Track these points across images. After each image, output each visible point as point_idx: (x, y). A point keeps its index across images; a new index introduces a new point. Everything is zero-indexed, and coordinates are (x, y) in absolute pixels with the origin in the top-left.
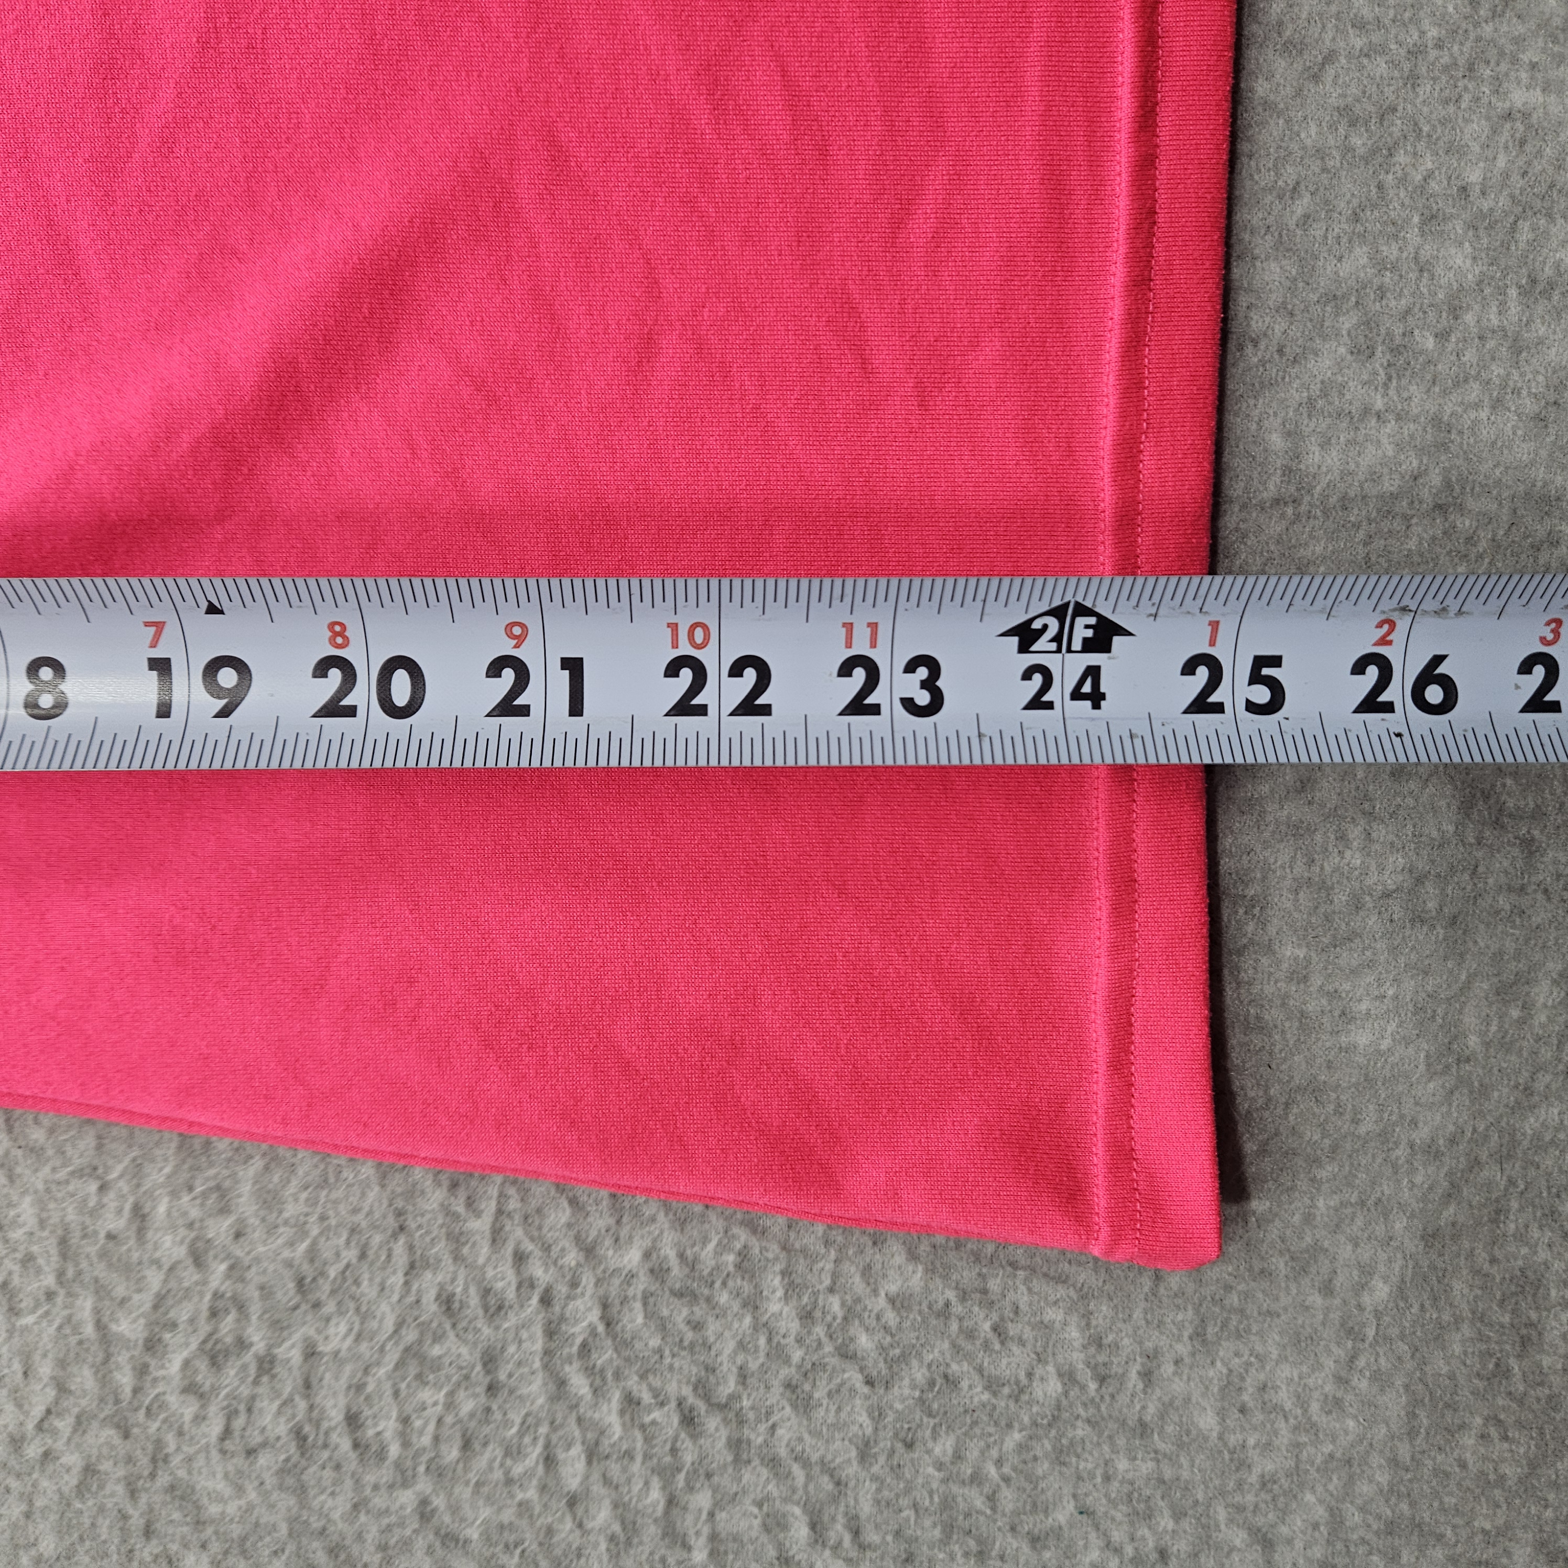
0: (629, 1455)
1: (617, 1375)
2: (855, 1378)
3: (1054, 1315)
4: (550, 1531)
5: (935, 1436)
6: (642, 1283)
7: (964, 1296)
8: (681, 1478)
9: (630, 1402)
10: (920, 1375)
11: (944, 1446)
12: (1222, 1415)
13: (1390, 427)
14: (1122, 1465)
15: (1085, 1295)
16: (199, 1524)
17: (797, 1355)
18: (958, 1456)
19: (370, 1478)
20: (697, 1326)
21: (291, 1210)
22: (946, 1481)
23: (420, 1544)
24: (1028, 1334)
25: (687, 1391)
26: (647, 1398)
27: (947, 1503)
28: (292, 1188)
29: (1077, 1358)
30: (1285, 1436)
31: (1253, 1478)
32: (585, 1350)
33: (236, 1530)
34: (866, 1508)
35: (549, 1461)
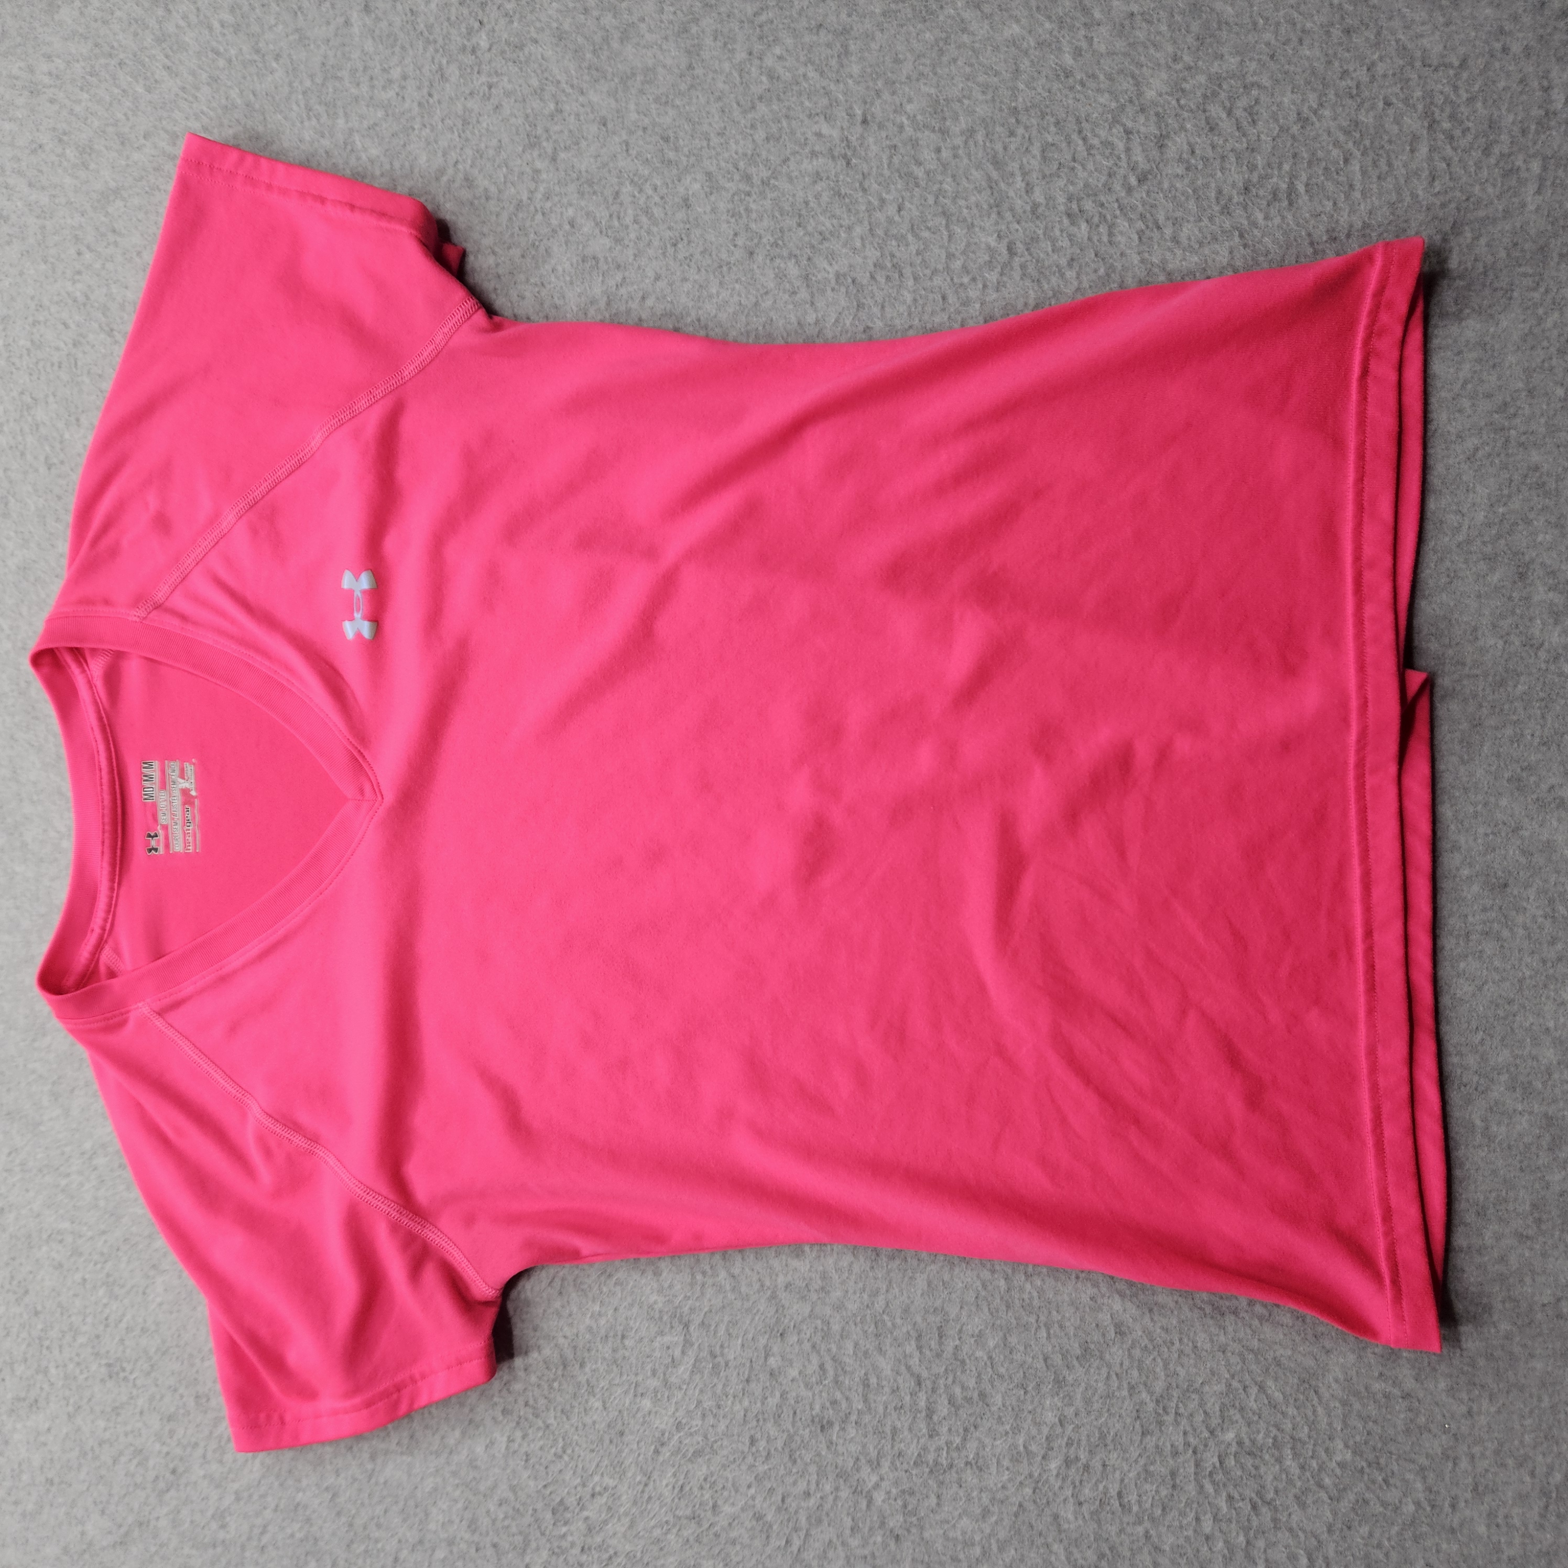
0: (1230, 1521)
1: (1224, 1485)
2: (1323, 1495)
3: (1410, 1476)
4: (1198, 1551)
5: (1360, 1525)
6: (1234, 1448)
7: (1370, 1465)
8: (1252, 1533)
9: (1230, 1498)
10: (1352, 1497)
11: (1364, 1530)
12: (1488, 1526)
13: (1526, 1117)
15: (1423, 1469)
16: (1060, 1531)
17: (1299, 1484)
18: (1371, 1535)
19: (1125, 1520)
20: (1257, 1468)
21: (1096, 1406)
22: (1366, 1545)
23: (1146, 1550)
24: (1399, 1484)
25: (1253, 1495)
26: (1237, 1496)
27: (1367, 1556)
28: (1096, 1398)
29: (1421, 1496)
30: (1517, 1540)
31: (1505, 1557)
32: (1211, 1474)
34: (1331, 1554)
35: (1198, 1519)
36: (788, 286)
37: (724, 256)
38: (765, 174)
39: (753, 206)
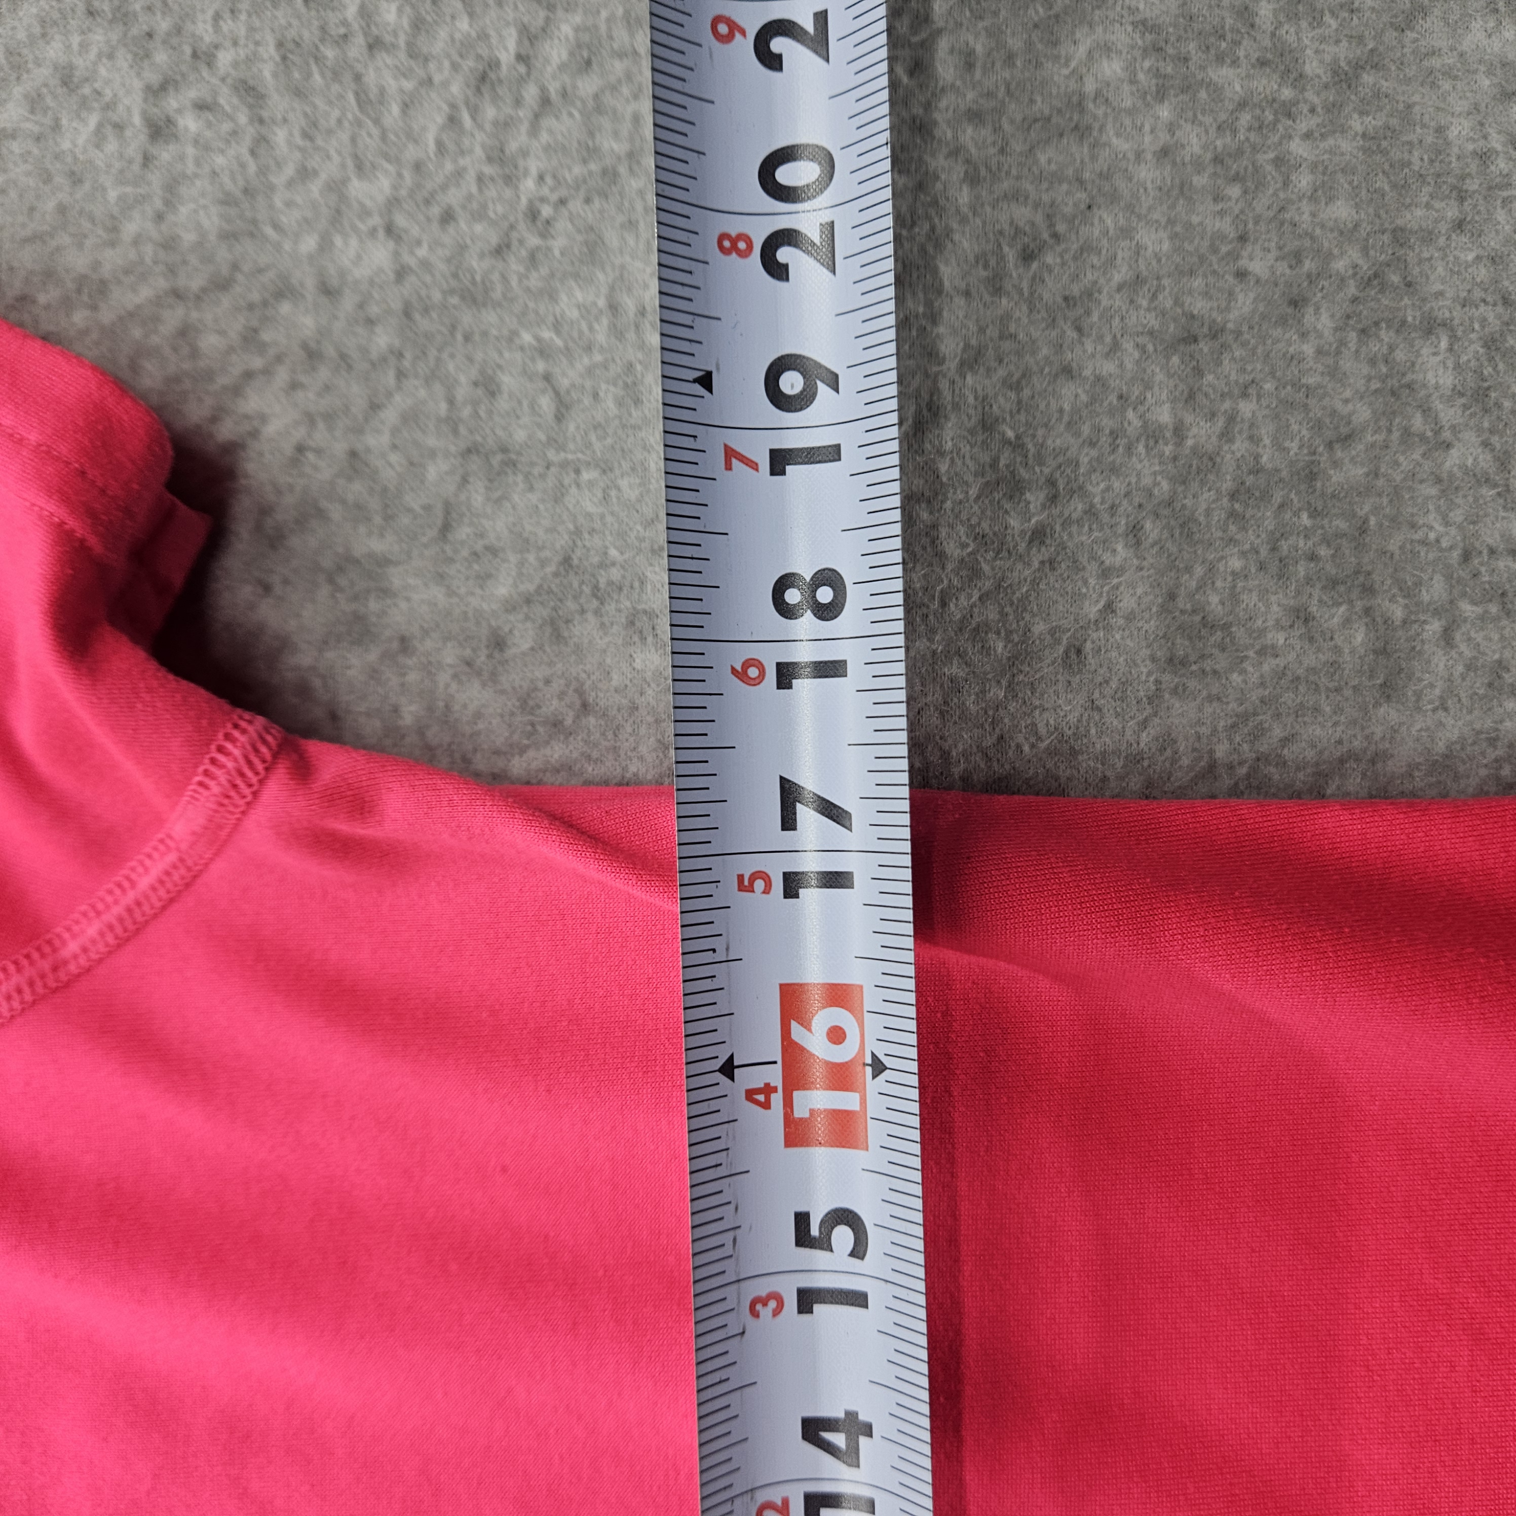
36: (1418, 422)
37: (1199, 306)
38: (1343, 52)
39: (1298, 148)
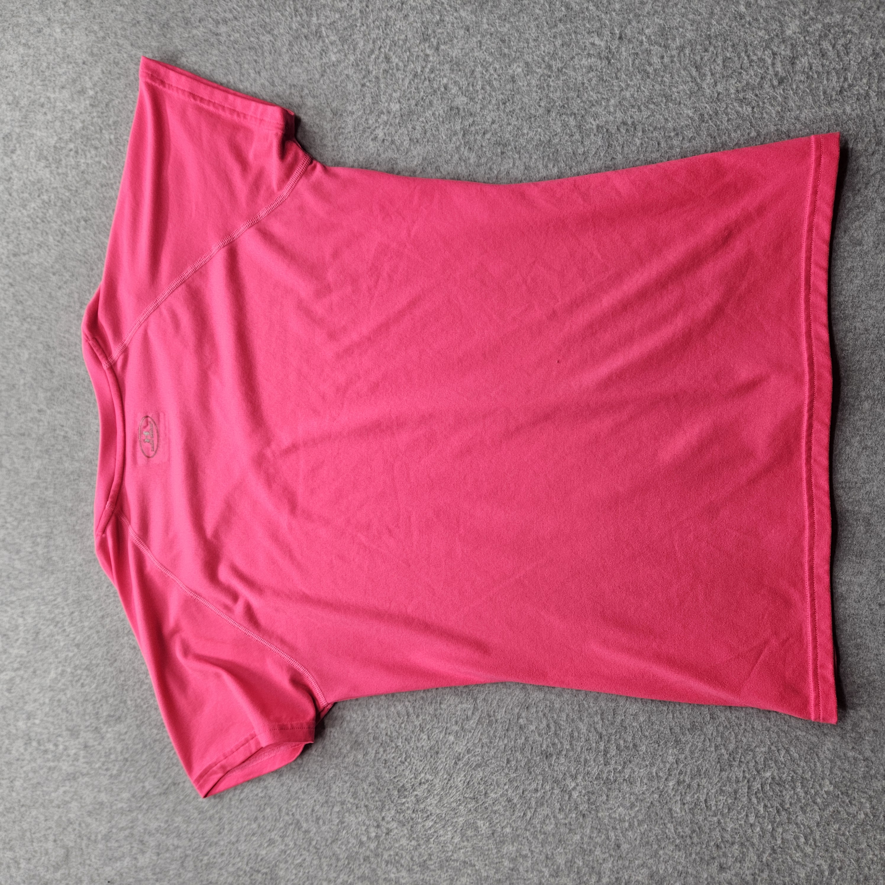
14: (878, 837)
33: (679, 820)
